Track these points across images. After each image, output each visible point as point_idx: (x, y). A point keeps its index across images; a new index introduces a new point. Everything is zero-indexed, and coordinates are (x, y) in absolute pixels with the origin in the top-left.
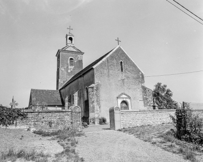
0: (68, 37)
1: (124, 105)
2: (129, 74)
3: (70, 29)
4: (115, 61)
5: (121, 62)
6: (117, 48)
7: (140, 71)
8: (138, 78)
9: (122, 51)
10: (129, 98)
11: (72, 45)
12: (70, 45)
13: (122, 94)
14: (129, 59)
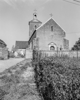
0: (34, 15)
1: (52, 48)
2: (56, 32)
3: (35, 10)
4: (48, 26)
5: (52, 27)
6: (50, 19)
7: (63, 31)
8: (62, 34)
9: (53, 20)
10: (56, 45)
11: (36, 19)
12: (35, 19)
13: (52, 43)
14: (57, 25)
